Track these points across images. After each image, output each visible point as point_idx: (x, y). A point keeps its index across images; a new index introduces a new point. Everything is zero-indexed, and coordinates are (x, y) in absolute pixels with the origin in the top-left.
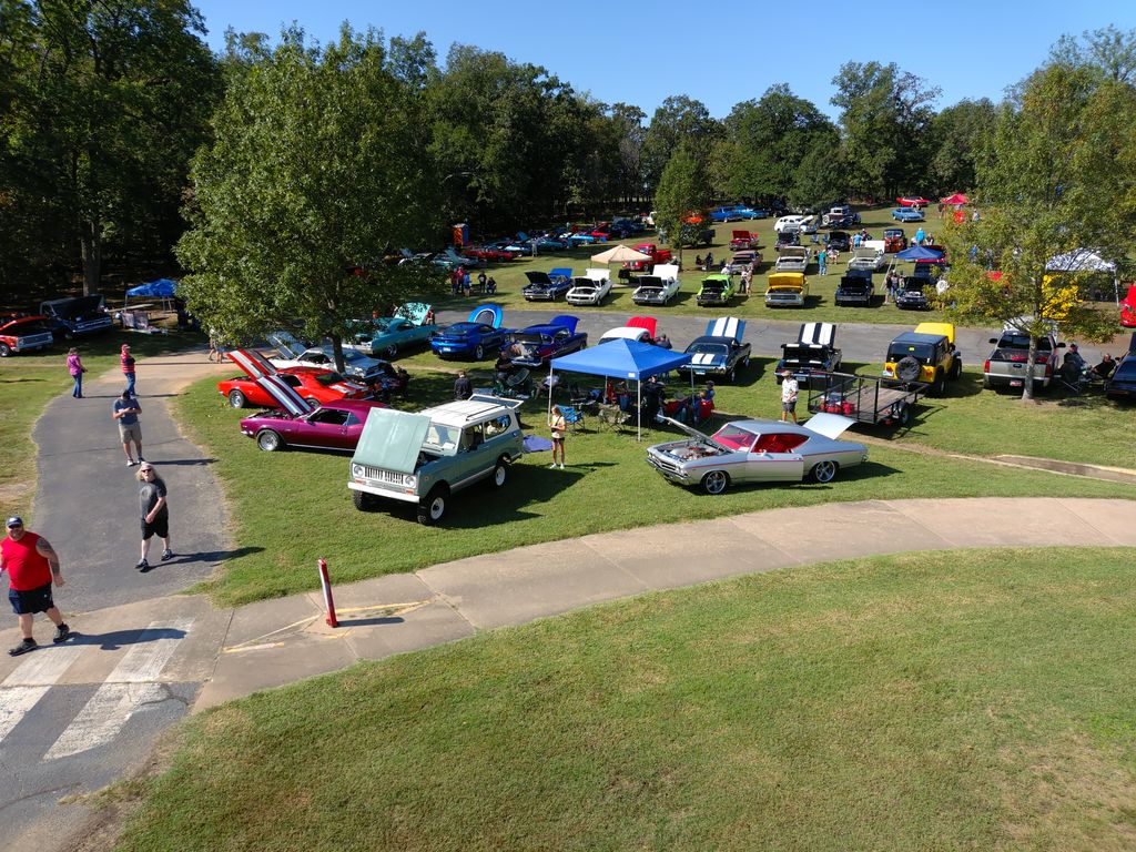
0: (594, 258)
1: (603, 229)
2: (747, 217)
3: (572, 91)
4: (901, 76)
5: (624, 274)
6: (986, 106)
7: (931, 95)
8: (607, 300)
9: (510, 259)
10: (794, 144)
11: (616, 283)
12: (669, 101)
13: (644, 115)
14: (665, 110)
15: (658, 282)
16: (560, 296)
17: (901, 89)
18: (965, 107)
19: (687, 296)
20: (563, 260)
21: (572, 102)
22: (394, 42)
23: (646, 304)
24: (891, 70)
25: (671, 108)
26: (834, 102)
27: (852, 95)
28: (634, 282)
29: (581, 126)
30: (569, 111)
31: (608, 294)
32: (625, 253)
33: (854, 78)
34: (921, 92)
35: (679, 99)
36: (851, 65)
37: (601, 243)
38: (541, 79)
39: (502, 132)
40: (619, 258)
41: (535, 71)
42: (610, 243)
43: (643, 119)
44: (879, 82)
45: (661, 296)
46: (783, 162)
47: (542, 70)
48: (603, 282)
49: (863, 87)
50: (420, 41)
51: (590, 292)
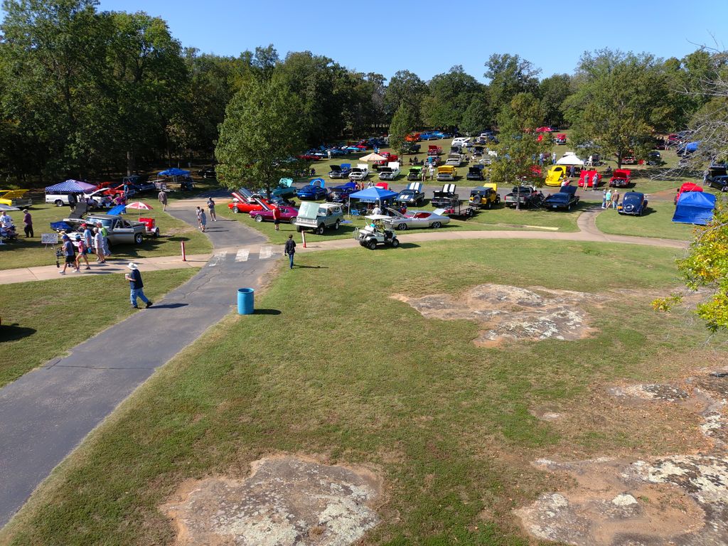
0: (360, 159)
1: (364, 144)
2: (440, 138)
3: (347, 71)
4: (521, 61)
5: (375, 166)
6: (566, 77)
7: (536, 72)
8: (367, 178)
9: (317, 160)
10: (464, 99)
11: (371, 171)
12: (399, 73)
13: (385, 79)
14: (396, 78)
15: (390, 170)
16: (346, 176)
17: (521, 69)
18: (556, 78)
19: (403, 176)
20: (344, 160)
21: (347, 77)
22: (257, 49)
23: (385, 179)
24: (516, 58)
25: (400, 77)
26: (486, 76)
27: (496, 72)
28: (379, 170)
29: (352, 90)
30: (346, 82)
31: (367, 176)
32: (374, 157)
33: (496, 63)
34: (532, 71)
35: (404, 72)
36: (495, 56)
37: (363, 151)
38: (330, 65)
39: (311, 93)
40: (372, 159)
41: (326, 60)
42: (368, 151)
43: (384, 81)
44: (511, 65)
45: (391, 176)
46: (459, 109)
47: (331, 61)
48: (365, 170)
49: (501, 67)
50: (270, 48)
51: (359, 174)
